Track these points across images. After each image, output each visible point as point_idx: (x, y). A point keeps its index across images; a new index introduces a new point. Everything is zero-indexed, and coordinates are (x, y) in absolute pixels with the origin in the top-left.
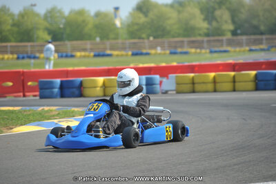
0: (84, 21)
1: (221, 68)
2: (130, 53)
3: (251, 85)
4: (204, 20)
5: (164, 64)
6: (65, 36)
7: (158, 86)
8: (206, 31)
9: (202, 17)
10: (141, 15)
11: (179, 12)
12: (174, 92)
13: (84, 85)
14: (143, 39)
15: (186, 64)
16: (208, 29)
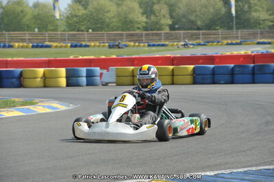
0: (22, 12)
1: (160, 62)
2: (69, 45)
3: (189, 79)
4: (143, 14)
5: (103, 57)
6: (2, 26)
7: (99, 78)
8: (144, 25)
9: (141, 11)
10: (81, 8)
11: (118, 5)
12: (115, 84)
13: (24, 76)
14: (82, 31)
15: (126, 57)
16: (146, 23)
